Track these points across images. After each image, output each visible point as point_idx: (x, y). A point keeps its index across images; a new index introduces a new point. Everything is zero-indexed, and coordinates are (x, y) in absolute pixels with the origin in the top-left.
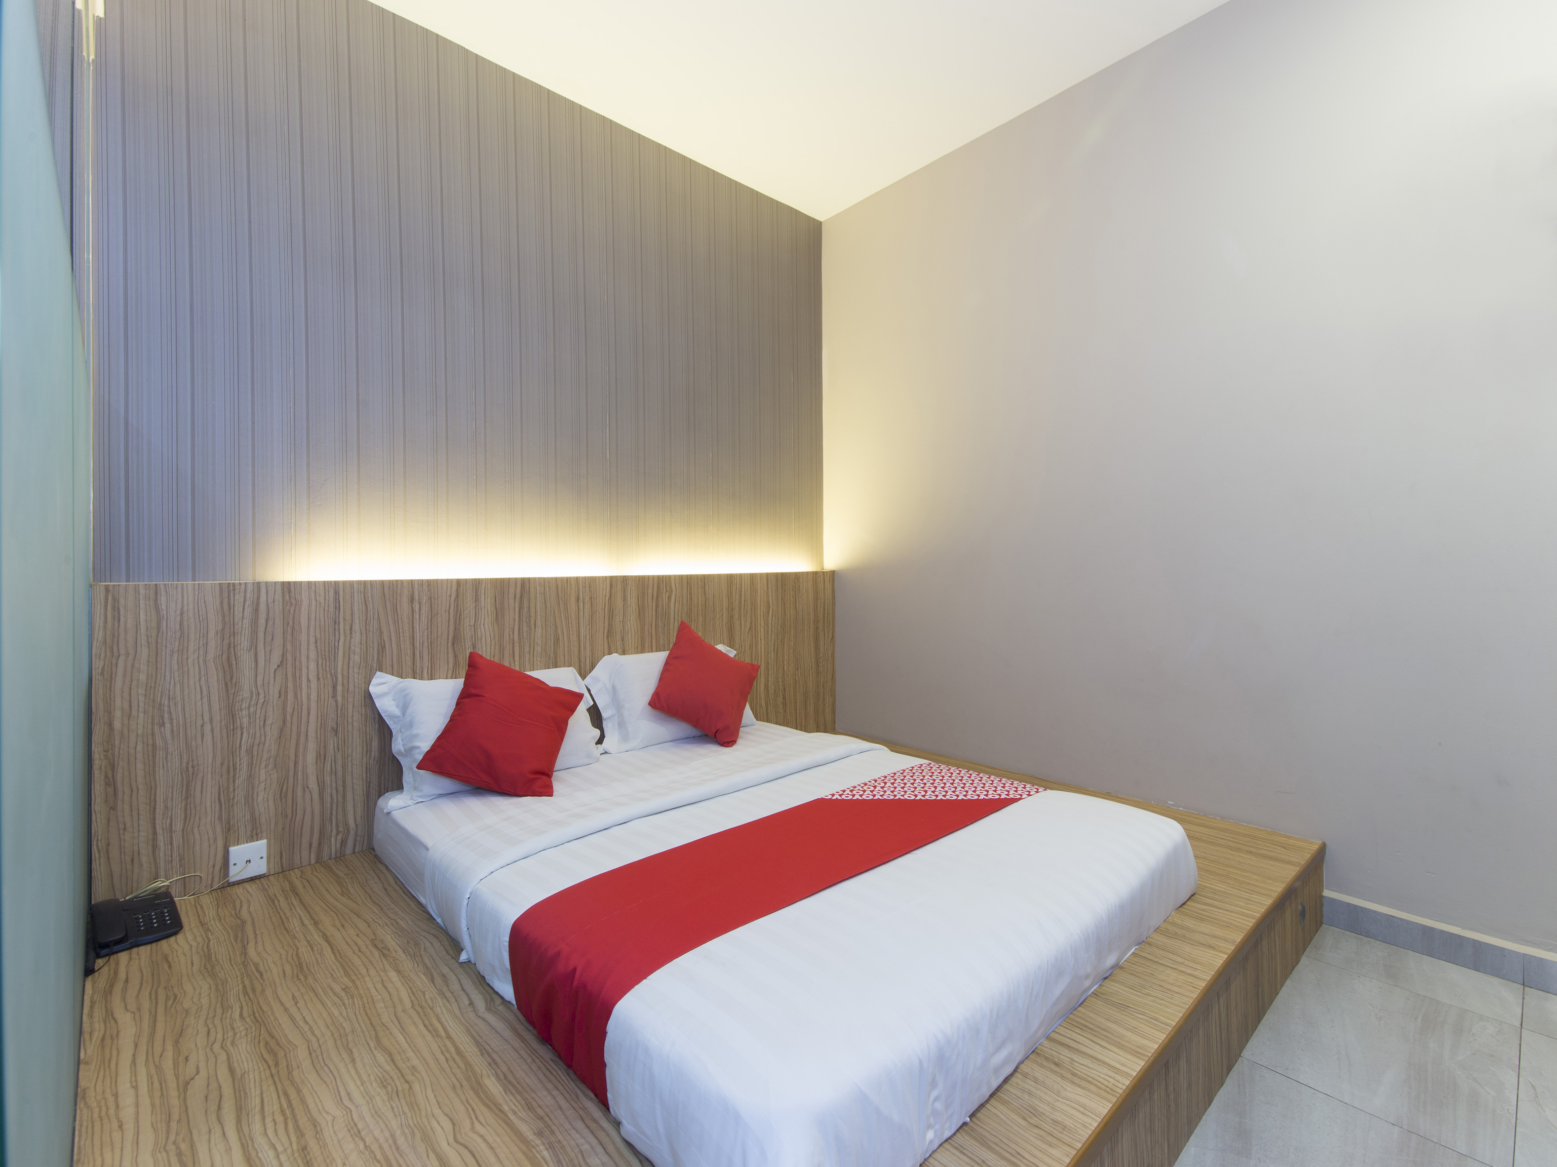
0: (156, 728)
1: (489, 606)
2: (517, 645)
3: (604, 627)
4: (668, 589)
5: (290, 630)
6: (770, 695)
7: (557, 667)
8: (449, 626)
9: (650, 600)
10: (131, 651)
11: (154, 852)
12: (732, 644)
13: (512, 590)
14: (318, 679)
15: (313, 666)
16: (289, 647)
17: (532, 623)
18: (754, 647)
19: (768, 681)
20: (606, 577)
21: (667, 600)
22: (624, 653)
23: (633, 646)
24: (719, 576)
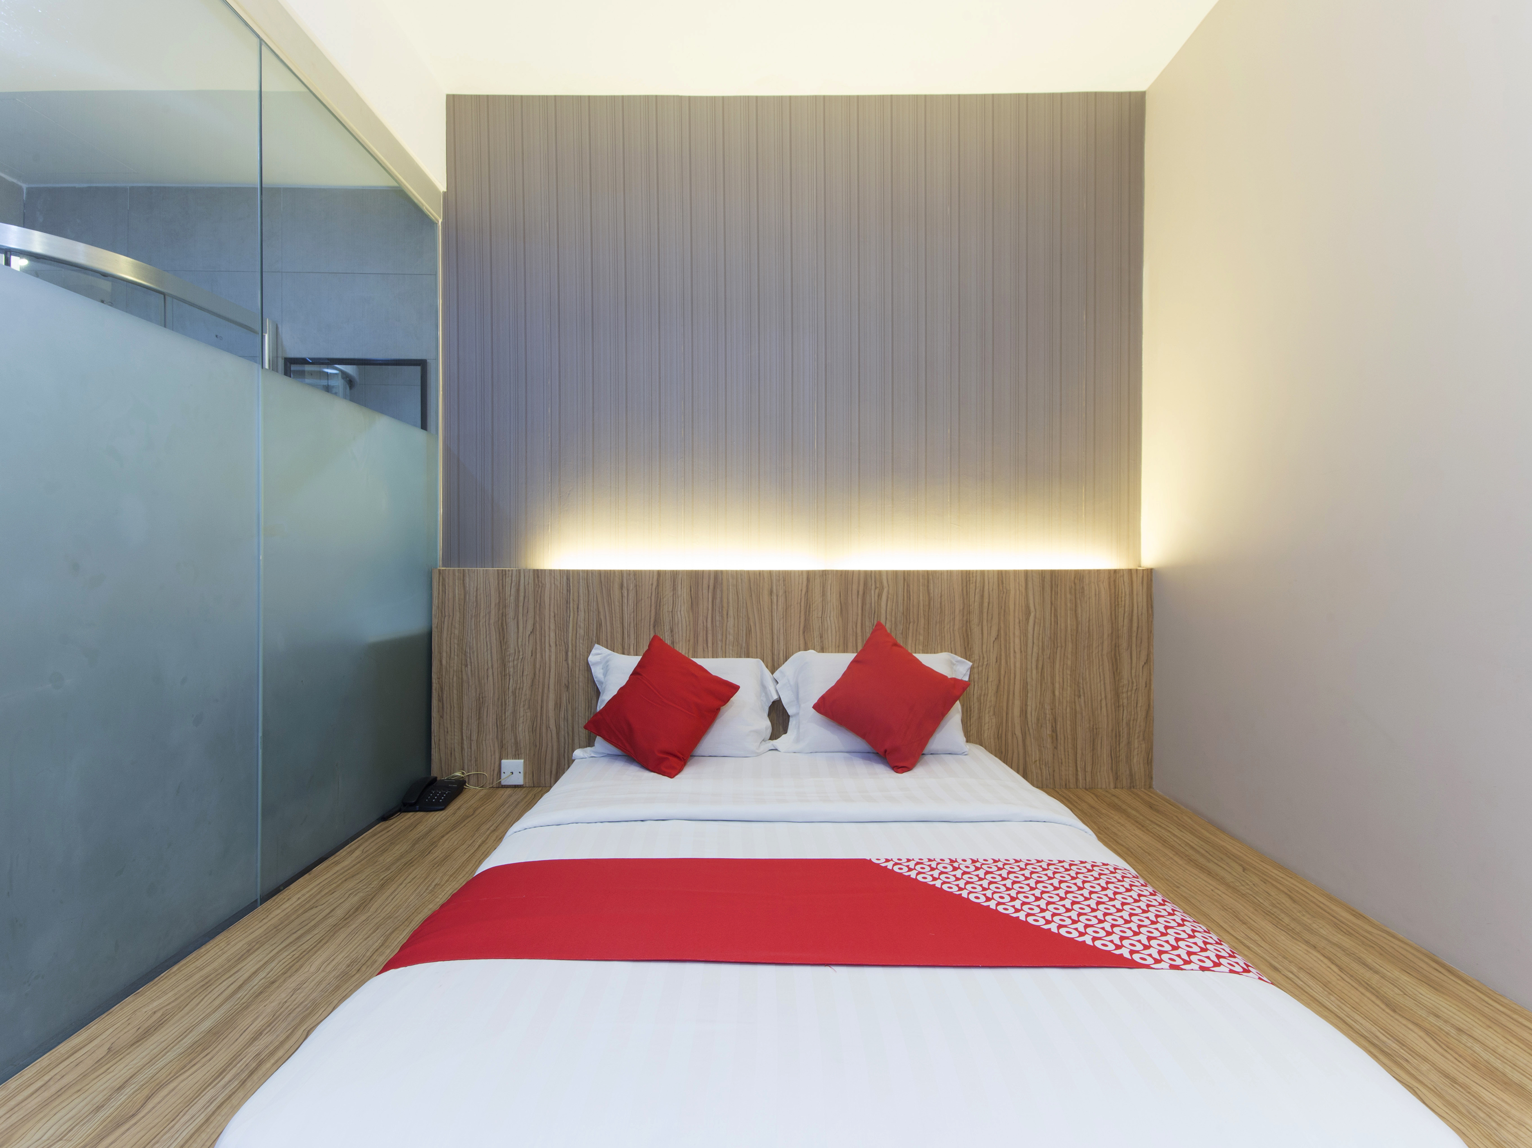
0: (463, 667)
1: (685, 595)
2: (710, 632)
3: (800, 622)
4: (878, 585)
5: (538, 605)
6: (1030, 723)
7: (749, 657)
8: (650, 611)
9: (855, 597)
10: (451, 614)
11: (462, 751)
12: (968, 654)
13: (705, 582)
14: (556, 645)
15: (552, 635)
16: (538, 619)
17: (725, 613)
18: (1003, 661)
19: (1026, 705)
20: (802, 571)
21: (876, 598)
22: (822, 650)
23: (834, 644)
24: (950, 573)
